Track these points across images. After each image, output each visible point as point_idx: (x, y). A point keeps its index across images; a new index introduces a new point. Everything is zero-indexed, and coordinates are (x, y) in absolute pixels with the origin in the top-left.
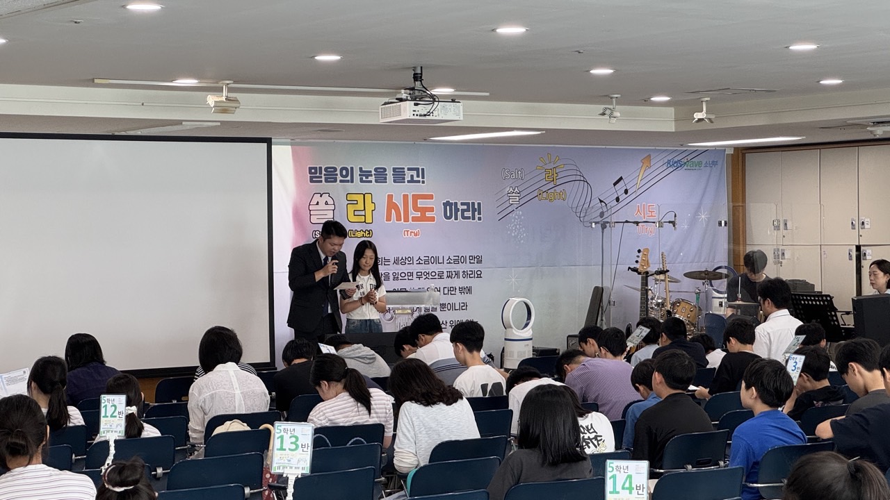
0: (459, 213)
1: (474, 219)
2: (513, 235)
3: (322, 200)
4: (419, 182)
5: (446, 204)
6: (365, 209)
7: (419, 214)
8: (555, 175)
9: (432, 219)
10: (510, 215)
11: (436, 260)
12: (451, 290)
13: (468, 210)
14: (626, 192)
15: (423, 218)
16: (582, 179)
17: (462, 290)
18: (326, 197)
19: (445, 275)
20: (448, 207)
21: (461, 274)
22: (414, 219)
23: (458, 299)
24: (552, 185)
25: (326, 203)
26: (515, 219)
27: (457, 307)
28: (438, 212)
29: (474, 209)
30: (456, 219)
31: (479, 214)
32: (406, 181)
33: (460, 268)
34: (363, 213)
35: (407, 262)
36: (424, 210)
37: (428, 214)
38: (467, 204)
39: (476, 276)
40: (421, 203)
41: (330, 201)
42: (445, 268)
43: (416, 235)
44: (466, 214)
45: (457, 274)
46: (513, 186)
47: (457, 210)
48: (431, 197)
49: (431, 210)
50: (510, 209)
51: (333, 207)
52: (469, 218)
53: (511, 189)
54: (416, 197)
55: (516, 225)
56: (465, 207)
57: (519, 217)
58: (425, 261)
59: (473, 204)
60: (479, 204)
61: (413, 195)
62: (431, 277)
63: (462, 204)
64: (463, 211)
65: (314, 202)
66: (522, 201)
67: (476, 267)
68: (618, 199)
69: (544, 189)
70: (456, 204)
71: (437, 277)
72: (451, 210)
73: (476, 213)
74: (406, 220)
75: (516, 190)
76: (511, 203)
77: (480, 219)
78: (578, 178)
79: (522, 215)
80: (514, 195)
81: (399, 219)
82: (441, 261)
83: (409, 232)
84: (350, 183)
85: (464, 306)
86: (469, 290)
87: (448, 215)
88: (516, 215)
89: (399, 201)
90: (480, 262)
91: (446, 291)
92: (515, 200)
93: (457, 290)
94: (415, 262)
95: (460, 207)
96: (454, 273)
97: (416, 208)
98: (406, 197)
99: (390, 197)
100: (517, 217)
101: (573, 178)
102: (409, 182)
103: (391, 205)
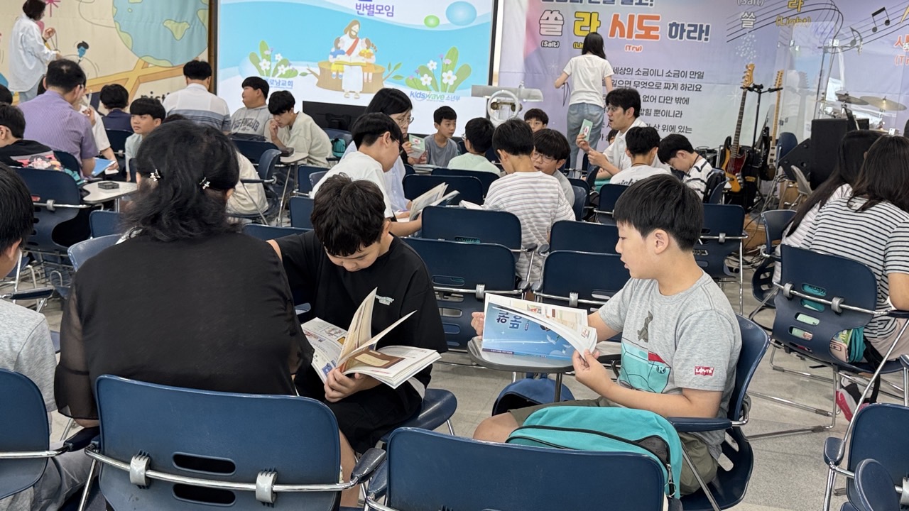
0: (685, 34)
1: (700, 38)
2: (741, 55)
3: (552, 17)
4: (647, 4)
5: (671, 26)
6: (590, 26)
7: (643, 32)
8: (800, 3)
9: (657, 37)
10: (742, 38)
11: (656, 73)
12: (667, 100)
13: (695, 31)
14: (887, 22)
15: (647, 36)
16: (833, 7)
17: (678, 100)
18: (556, 14)
19: (663, 86)
20: (674, 28)
21: (679, 86)
22: (638, 36)
23: (673, 107)
24: (795, 12)
25: (556, 19)
26: (746, 41)
27: (671, 114)
28: (663, 32)
29: (702, 31)
30: (681, 38)
31: (707, 34)
32: (634, 3)
33: (679, 81)
34: (588, 29)
35: (626, 72)
36: (648, 29)
37: (652, 33)
38: (695, 26)
39: (695, 89)
40: (646, 23)
41: (560, 17)
42: (663, 80)
43: (638, 50)
44: (692, 35)
45: (675, 86)
46: (749, 11)
47: (683, 31)
48: (658, 18)
49: (656, 29)
50: (742, 32)
51: (562, 23)
52: (695, 38)
53: (746, 14)
54: (641, 18)
55: (746, 48)
56: (692, 28)
57: (752, 40)
58: (644, 73)
59: (701, 26)
60: (708, 27)
61: (639, 16)
62: (648, 86)
63: (689, 25)
64: (689, 32)
65: (545, 17)
66: (756, 26)
67: (696, 81)
68: (875, 30)
69: (784, 15)
70: (683, 25)
71: (654, 87)
72: (676, 30)
73: (704, 34)
74: (630, 36)
75: (752, 15)
76: (744, 26)
77: (706, 39)
78: (829, 6)
79: (754, 39)
80: (748, 19)
81: (622, 35)
82: (660, 73)
83: (631, 48)
84: (579, 3)
85: (679, 114)
86: (687, 101)
87: (673, 34)
88: (748, 37)
89: (624, 21)
90: (701, 76)
91: (662, 100)
92: (748, 24)
93: (674, 100)
94: (634, 73)
95: (687, 28)
96: (672, 86)
97: (640, 27)
98: (632, 17)
99: (616, 17)
100: (748, 40)
101: (823, 6)
102: (636, 4)
103: (616, 22)
